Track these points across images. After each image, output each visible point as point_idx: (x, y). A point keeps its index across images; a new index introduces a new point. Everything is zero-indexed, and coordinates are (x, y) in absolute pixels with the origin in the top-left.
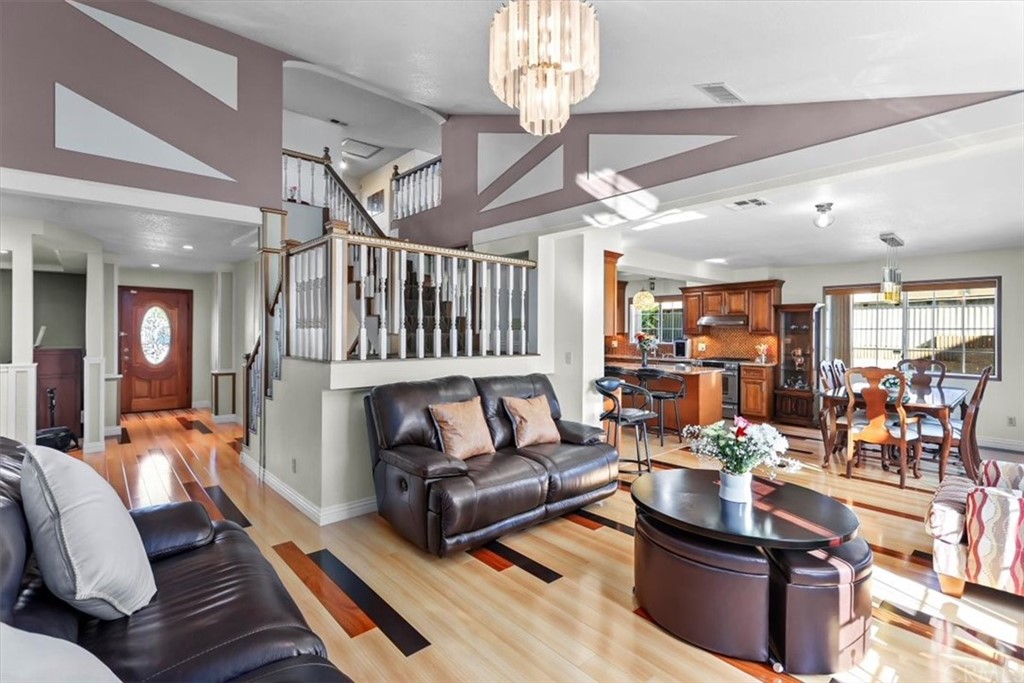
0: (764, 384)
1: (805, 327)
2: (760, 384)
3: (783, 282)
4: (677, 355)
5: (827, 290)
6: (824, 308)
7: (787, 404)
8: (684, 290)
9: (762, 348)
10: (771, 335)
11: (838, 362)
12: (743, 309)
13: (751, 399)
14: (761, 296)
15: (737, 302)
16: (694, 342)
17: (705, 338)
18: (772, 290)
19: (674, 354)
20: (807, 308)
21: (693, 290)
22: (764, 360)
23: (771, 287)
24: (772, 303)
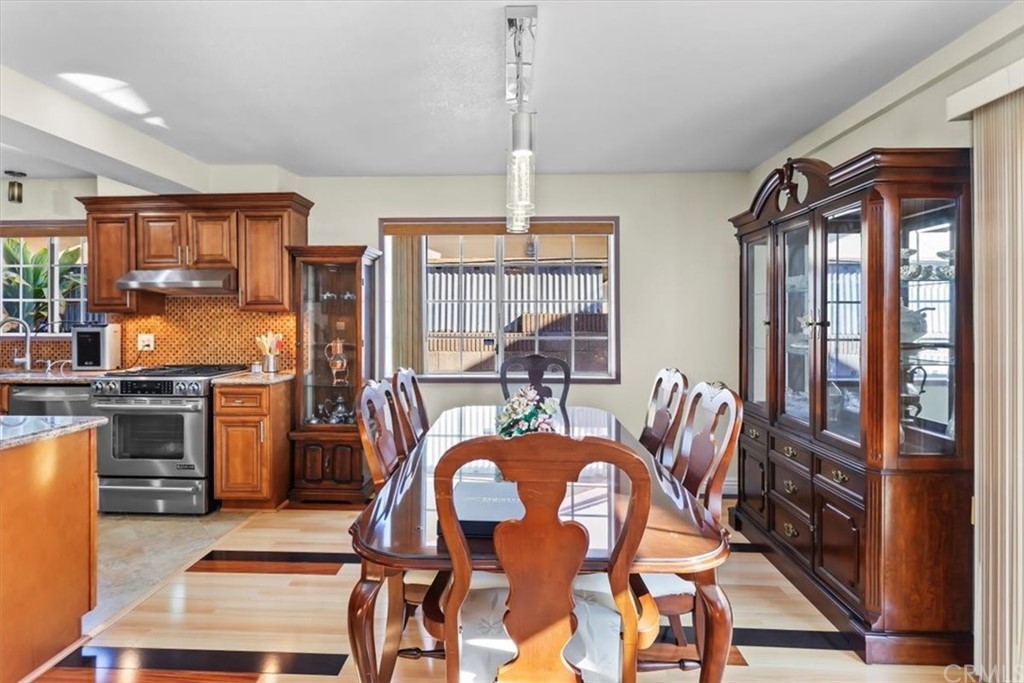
0: (266, 424)
1: (347, 296)
2: (256, 425)
3: (313, 204)
4: (81, 363)
5: (387, 226)
6: (381, 258)
7: (314, 460)
8: (92, 203)
9: (268, 342)
10: (284, 312)
11: (405, 373)
12: (226, 255)
13: (237, 462)
14: (262, 225)
15: (213, 238)
16: (123, 330)
17: (154, 321)
18: (285, 215)
19: (74, 361)
20: (354, 255)
21: (108, 206)
22: (272, 369)
23: (284, 208)
24: (286, 243)
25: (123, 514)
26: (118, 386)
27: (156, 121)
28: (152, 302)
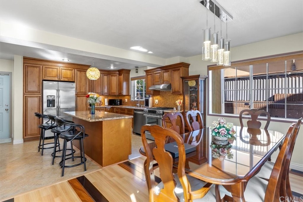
3: (190, 64)
5: (210, 68)
6: (208, 78)
8: (147, 71)
9: (178, 102)
10: (180, 94)
14: (176, 72)
15: (167, 76)
16: (153, 99)
17: (158, 97)
18: (181, 68)
19: (145, 105)
20: (197, 78)
21: (150, 71)
22: (179, 109)
23: (181, 67)
24: (181, 76)
25: (149, 139)
26: (148, 111)
27: (150, 52)
28: (156, 93)
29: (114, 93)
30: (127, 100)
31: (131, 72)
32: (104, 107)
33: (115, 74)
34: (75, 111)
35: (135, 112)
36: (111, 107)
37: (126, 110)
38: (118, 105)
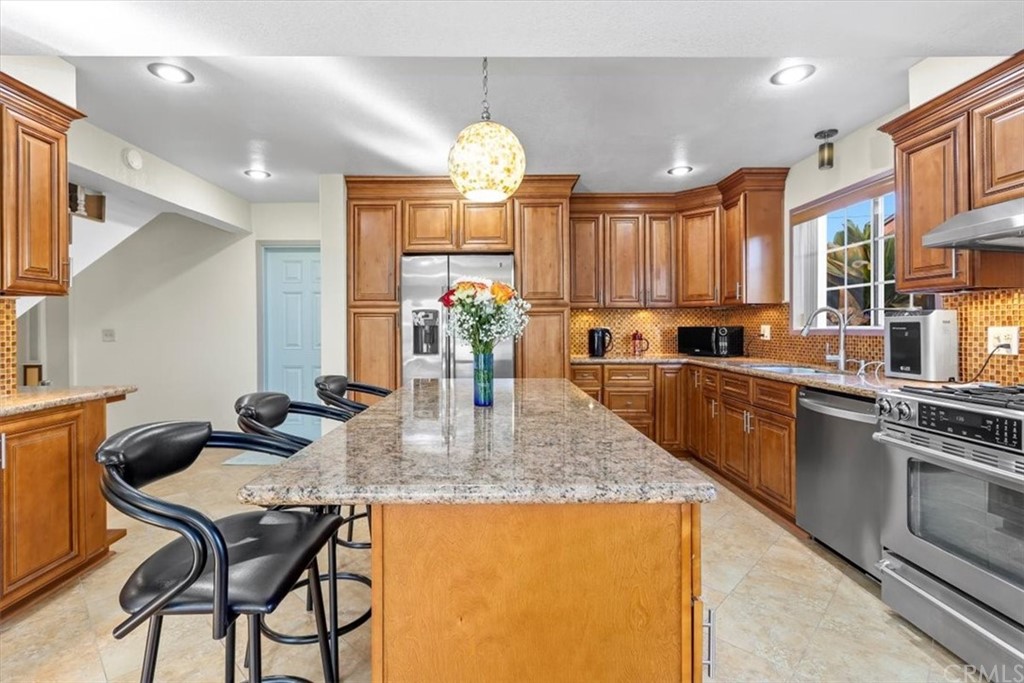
8: (901, 127)
26: (914, 411)
29: (700, 296)
30: (772, 331)
31: (790, 183)
32: (645, 364)
33: (704, 206)
34: (515, 377)
35: (807, 402)
36: (684, 364)
37: (751, 380)
38: (719, 355)
